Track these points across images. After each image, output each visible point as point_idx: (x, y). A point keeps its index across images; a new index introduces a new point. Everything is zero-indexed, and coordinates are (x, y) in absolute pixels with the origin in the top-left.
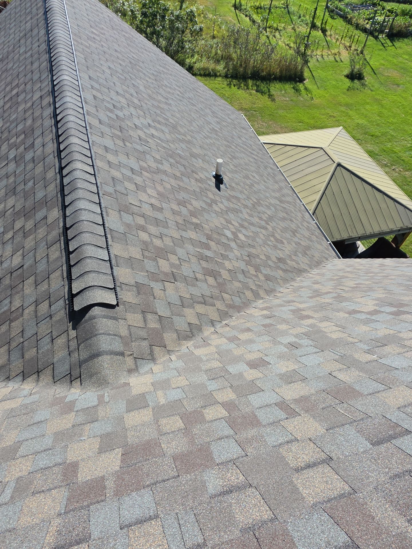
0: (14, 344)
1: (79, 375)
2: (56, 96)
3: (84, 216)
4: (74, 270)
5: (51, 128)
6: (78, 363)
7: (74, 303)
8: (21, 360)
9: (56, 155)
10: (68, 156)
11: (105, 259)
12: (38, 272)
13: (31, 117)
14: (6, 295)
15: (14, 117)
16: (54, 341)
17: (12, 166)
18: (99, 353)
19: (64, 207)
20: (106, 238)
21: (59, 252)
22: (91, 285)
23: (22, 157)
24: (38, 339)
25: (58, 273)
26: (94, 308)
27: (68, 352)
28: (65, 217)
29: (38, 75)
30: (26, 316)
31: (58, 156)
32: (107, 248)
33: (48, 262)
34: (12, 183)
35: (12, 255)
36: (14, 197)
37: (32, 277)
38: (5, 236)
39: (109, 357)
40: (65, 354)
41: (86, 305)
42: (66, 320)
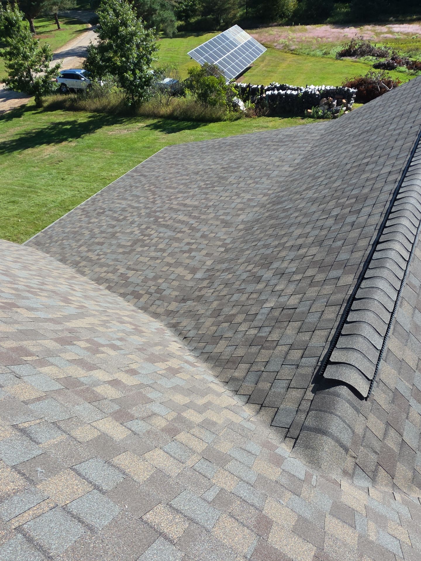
0: (255, 368)
1: (296, 437)
2: (406, 175)
3: (378, 296)
4: (341, 339)
5: (385, 202)
6: (300, 425)
7: (326, 369)
8: (253, 385)
9: (378, 228)
10: (391, 234)
11: (377, 347)
12: (306, 321)
13: (370, 187)
14: (269, 324)
15: (354, 181)
16: (289, 389)
17: (331, 221)
18: (327, 432)
19: (362, 278)
20: (389, 328)
21: (335, 315)
22: (351, 363)
23: (344, 217)
24: (277, 378)
25: (325, 333)
26: (342, 386)
27: (297, 409)
28: (358, 287)
29: (397, 153)
30: (276, 351)
31: (379, 229)
32: (385, 337)
33: (320, 318)
34: (323, 235)
35: (292, 295)
36: (319, 247)
37: (299, 322)
38: (294, 276)
39: (333, 443)
40: (294, 408)
41: (337, 379)
42: (310, 379)
